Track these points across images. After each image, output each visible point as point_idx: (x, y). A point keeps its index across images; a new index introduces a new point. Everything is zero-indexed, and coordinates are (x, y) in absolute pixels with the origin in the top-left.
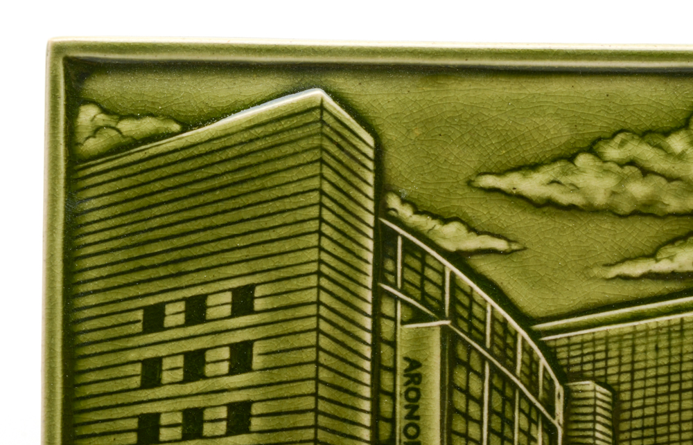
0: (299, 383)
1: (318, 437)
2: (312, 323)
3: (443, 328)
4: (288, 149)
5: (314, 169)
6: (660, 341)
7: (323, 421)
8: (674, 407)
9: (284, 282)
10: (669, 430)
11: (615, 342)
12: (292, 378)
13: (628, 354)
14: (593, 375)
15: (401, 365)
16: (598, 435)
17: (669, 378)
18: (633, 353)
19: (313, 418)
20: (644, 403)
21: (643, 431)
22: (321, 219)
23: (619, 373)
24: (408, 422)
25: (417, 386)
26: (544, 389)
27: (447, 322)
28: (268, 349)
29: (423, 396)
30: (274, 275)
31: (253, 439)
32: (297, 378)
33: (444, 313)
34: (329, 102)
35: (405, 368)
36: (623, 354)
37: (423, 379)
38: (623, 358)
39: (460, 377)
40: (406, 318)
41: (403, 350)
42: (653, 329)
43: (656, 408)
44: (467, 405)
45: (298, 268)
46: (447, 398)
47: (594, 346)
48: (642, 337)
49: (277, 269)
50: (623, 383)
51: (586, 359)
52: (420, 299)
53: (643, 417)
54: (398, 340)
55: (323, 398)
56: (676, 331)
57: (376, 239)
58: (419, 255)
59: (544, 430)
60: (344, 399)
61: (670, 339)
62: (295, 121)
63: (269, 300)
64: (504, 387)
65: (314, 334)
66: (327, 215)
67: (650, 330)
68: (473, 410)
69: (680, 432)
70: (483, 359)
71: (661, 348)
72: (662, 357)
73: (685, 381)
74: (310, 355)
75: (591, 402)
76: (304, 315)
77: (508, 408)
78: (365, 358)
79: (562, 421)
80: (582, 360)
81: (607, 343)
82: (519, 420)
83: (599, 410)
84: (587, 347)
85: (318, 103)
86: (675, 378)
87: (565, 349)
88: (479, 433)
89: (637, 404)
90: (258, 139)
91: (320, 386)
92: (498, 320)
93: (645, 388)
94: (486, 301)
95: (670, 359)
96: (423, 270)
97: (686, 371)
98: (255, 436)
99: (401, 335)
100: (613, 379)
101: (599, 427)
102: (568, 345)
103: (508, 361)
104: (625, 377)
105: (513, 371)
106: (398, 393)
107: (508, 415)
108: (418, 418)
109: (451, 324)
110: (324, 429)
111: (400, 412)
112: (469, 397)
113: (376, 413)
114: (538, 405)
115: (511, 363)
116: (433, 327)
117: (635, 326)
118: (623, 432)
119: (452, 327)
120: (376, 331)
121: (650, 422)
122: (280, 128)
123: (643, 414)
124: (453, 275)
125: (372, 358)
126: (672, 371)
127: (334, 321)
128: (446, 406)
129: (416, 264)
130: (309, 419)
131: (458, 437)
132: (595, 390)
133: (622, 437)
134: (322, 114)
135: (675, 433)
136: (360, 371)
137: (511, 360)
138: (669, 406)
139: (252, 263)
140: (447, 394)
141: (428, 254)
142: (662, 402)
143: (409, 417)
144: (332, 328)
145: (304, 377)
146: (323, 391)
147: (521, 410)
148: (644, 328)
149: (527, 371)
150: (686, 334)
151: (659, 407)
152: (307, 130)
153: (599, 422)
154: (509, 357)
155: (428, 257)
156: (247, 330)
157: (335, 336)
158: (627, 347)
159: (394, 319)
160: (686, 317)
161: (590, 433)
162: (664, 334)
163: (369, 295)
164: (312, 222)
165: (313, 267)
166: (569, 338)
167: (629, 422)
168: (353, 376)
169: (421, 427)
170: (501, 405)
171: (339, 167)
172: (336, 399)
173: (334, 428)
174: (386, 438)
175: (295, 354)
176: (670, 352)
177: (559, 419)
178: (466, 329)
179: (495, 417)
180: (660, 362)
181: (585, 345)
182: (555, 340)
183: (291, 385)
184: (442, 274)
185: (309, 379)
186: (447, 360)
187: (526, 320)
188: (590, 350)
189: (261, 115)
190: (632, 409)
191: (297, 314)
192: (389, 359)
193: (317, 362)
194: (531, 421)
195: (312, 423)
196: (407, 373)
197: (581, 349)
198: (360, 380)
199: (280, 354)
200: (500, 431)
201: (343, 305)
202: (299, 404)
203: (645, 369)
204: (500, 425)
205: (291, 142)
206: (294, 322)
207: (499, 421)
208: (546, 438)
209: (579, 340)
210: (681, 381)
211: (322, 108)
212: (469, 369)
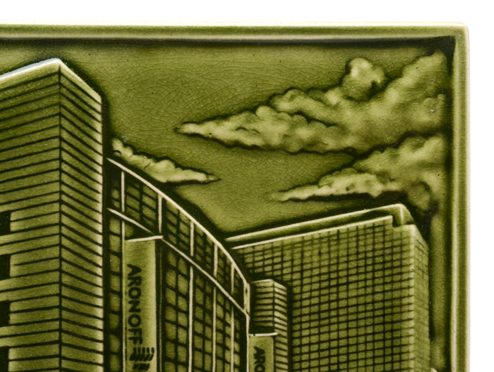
0: (47, 286)
1: (62, 327)
2: (55, 240)
3: (157, 241)
4: (34, 106)
5: (54, 121)
6: (322, 247)
7: (65, 314)
8: (334, 297)
9: (33, 209)
10: (329, 315)
11: (288, 249)
12: (41, 283)
13: (298, 259)
14: (273, 274)
15: (126, 271)
16: (276, 320)
17: (329, 276)
18: (302, 257)
19: (58, 313)
20: (311, 295)
21: (310, 316)
22: (61, 160)
23: (292, 273)
24: (131, 314)
25: (138, 287)
26: (235, 286)
27: (160, 237)
28: (22, 261)
29: (143, 294)
30: (25, 204)
31: (12, 330)
32: (45, 283)
33: (158, 230)
34: (65, 69)
35: (128, 273)
36: (294, 258)
37: (142, 281)
38: (294, 261)
39: (171, 279)
40: (129, 234)
41: (127, 259)
42: (317, 239)
43: (320, 299)
44: (177, 300)
45: (44, 198)
46: (161, 295)
47: (273, 253)
48: (309, 245)
49: (27, 198)
50: (295, 280)
51: (267, 262)
52: (139, 219)
53: (310, 306)
54: (123, 251)
55: (65, 297)
56: (335, 240)
57: (104, 175)
58: (138, 186)
59: (235, 317)
60: (82, 297)
61: (329, 246)
62: (39, 84)
63: (21, 223)
64: (205, 286)
65: (58, 248)
66: (66, 157)
67: (314, 240)
68: (182, 303)
69: (338, 316)
70: (188, 265)
71: (323, 253)
72: (324, 260)
73: (341, 277)
74: (55, 264)
75: (271, 295)
76: (50, 234)
77: (208, 302)
78: (98, 266)
79: (249, 310)
80: (264, 263)
81: (282, 250)
82: (216, 310)
83: (277, 301)
84: (267, 254)
85: (57, 69)
86: (333, 276)
87: (251, 255)
88: (186, 321)
89: (305, 296)
90: (10, 98)
91: (63, 288)
92: (199, 235)
93: (311, 284)
94: (190, 220)
95: (329, 261)
96: (141, 198)
97: (342, 270)
98: (13, 328)
99: (125, 248)
100: (288, 277)
101: (277, 314)
102: (253, 253)
103: (207, 265)
104: (297, 276)
105: (211, 272)
106: (124, 292)
107: (208, 307)
108: (139, 311)
109: (164, 238)
110: (67, 321)
111: (126, 306)
112: (178, 294)
113: (107, 307)
114: (231, 298)
115: (210, 267)
116: (149, 241)
117: (303, 237)
118: (295, 317)
119: (164, 241)
120: (106, 245)
121: (315, 309)
122: (27, 89)
123: (310, 303)
124: (164, 201)
125: (103, 265)
126: (331, 270)
127: (73, 238)
128: (161, 301)
129: (136, 193)
130: (55, 313)
131: (170, 324)
132: (273, 286)
133: (295, 321)
134: (59, 78)
135: (334, 317)
136: (94, 276)
137: (209, 264)
138: (329, 297)
139: (8, 194)
140: (161, 292)
141: (145, 185)
142: (324, 294)
143: (132, 310)
144: (72, 243)
145: (50, 282)
146: (66, 292)
147: (218, 303)
148: (310, 238)
149: (222, 273)
150: (341, 242)
151: (322, 297)
152: (48, 91)
153: (277, 310)
154: (208, 263)
155: (145, 187)
156: (5, 246)
157: (74, 249)
158: (298, 253)
159: (120, 236)
160: (342, 229)
161: (270, 319)
162: (325, 242)
163: (100, 218)
164: (54, 162)
165: (56, 197)
166: (253, 247)
167: (299, 310)
168: (88, 279)
169: (142, 318)
170: (203, 299)
171: (74, 119)
172: (75, 298)
173: (75, 320)
174: (115, 327)
175: (43, 264)
176: (330, 256)
177: (246, 309)
178: (175, 242)
179: (198, 308)
180: (322, 263)
181: (266, 252)
182: (243, 249)
183: (41, 288)
184: (156, 200)
185: (54, 283)
186: (161, 266)
187: (221, 234)
188: (269, 256)
189: (12, 80)
190: (301, 300)
191: (44, 233)
192: (116, 266)
193: (60, 270)
194: (225, 311)
195: (57, 316)
196: (130, 276)
197: (263, 255)
198: (94, 282)
199: (32, 265)
200: (202, 319)
201: (79, 225)
202: (47, 302)
203: (312, 269)
204: (202, 314)
205: (36, 100)
206: (42, 240)
207: (201, 311)
208: (238, 323)
209: (261, 248)
210: (338, 278)
211: (59, 73)
212: (178, 272)
